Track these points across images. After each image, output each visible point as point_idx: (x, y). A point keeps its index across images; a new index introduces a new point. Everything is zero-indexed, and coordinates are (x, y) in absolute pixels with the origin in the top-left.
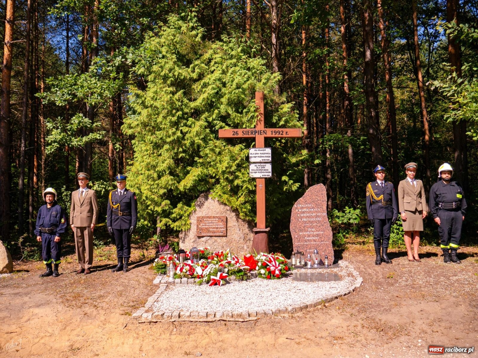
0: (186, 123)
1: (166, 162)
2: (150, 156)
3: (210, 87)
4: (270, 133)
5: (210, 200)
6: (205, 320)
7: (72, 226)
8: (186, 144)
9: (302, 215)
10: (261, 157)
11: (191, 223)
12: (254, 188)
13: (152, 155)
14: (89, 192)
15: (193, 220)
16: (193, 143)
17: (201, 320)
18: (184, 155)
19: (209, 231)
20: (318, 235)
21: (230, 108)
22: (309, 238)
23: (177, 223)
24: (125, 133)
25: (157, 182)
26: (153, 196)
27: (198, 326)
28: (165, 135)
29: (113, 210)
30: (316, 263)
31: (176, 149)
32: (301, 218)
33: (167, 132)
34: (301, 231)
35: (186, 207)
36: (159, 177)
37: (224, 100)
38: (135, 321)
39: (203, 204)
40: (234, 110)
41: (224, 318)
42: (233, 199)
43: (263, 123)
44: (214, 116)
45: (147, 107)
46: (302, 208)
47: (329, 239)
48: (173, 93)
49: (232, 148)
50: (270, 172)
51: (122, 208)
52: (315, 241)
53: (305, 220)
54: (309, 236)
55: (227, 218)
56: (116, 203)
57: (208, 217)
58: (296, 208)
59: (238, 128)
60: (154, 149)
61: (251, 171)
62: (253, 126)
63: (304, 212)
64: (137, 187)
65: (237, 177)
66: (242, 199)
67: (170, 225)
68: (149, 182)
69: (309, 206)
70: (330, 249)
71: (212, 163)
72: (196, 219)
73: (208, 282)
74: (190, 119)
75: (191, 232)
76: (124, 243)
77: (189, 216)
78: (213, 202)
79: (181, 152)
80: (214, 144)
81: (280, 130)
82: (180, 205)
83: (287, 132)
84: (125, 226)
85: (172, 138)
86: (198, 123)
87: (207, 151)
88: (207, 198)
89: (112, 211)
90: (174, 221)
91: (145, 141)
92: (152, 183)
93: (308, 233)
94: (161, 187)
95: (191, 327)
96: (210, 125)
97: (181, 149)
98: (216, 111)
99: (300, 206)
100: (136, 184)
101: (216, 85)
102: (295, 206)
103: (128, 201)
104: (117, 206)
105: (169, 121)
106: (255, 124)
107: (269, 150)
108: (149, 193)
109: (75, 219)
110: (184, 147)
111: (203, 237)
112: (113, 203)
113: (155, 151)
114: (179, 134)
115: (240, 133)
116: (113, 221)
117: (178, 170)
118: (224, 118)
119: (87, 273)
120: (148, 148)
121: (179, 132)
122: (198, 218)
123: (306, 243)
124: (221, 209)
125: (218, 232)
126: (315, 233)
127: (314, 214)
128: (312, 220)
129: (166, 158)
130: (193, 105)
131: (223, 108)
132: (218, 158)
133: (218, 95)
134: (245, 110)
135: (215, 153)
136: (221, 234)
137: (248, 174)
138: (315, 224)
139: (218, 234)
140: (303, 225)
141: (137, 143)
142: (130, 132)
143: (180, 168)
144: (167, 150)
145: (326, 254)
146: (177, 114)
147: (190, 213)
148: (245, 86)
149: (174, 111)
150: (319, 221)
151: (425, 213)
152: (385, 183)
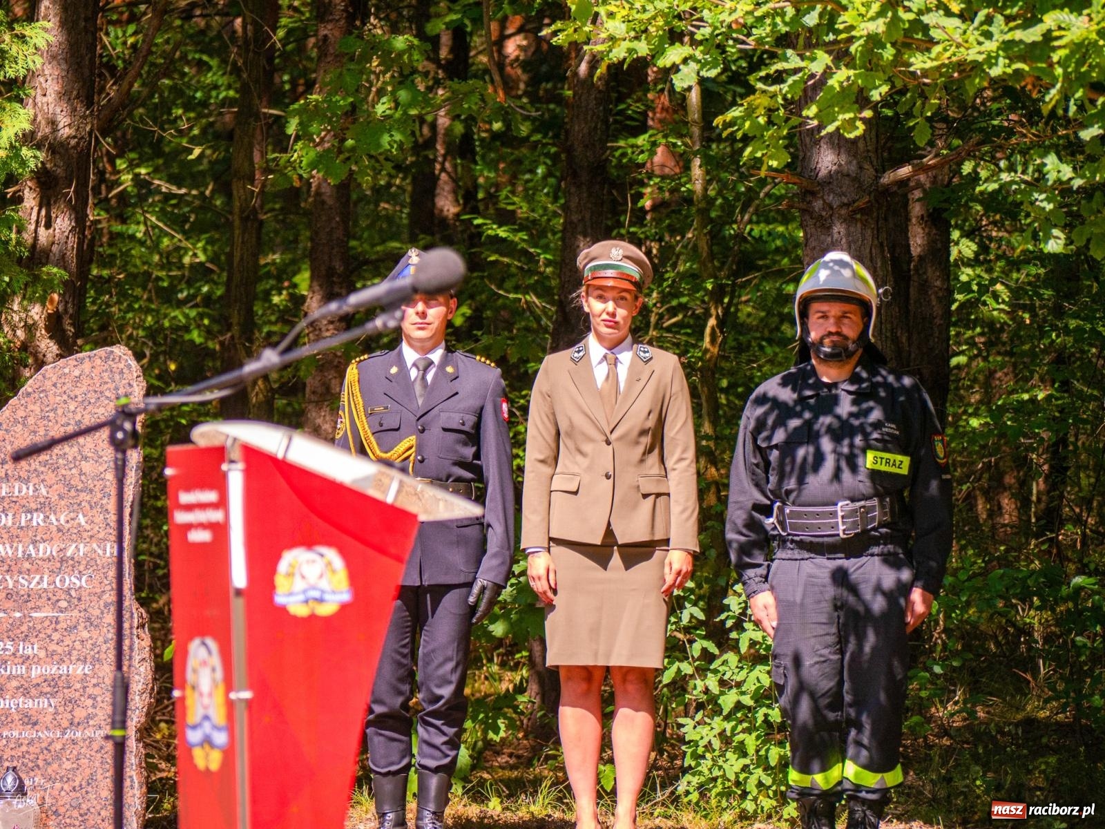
20: (55, 687)
52: (29, 721)
126: (36, 671)
127: (45, 550)
128: (26, 583)
138: (46, 612)
150: (74, 598)
151: (677, 560)
152: (444, 362)
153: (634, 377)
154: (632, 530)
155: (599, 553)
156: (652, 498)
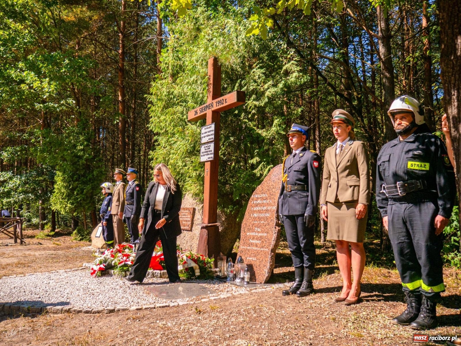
4: (215, 105)
9: (255, 209)
10: (208, 136)
20: (261, 238)
22: (253, 241)
32: (254, 212)
34: (249, 230)
43: (211, 94)
46: (257, 199)
47: (269, 245)
50: (212, 153)
51: (127, 198)
52: (256, 245)
53: (256, 215)
54: (253, 238)
55: (195, 210)
58: (252, 199)
61: (201, 154)
63: (257, 205)
69: (264, 195)
70: (267, 259)
81: (222, 98)
83: (225, 100)
84: (128, 215)
93: (254, 234)
99: (257, 196)
102: (253, 196)
107: (213, 127)
115: (199, 112)
123: (248, 248)
126: (260, 234)
127: (265, 208)
128: (262, 215)
138: (263, 222)
139: (186, 228)
140: (252, 223)
150: (267, 218)
152: (300, 153)
153: (344, 150)
154: (345, 197)
156: (353, 187)
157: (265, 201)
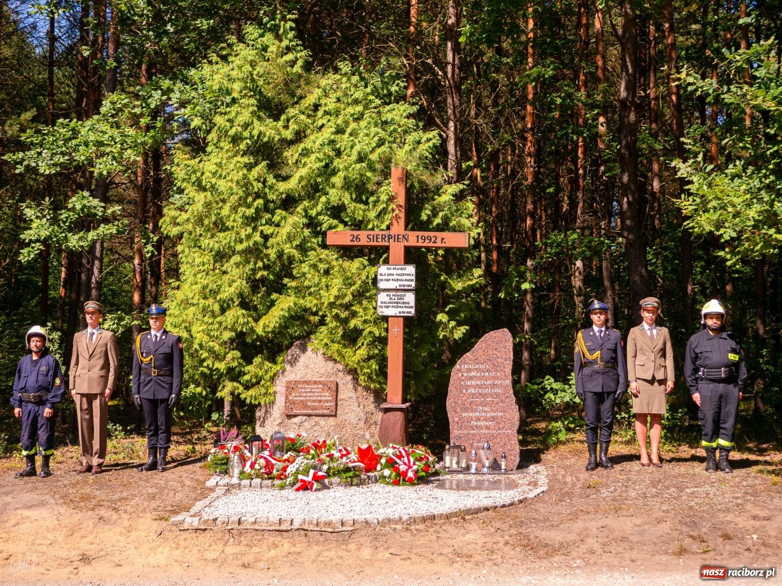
0: (270, 220)
1: (235, 285)
2: (207, 274)
3: (313, 157)
4: (414, 239)
5: (309, 353)
6: (277, 528)
7: (73, 392)
8: (269, 255)
9: (469, 383)
11: (275, 392)
12: (384, 334)
13: (211, 272)
14: (103, 335)
15: (280, 387)
16: (280, 255)
17: (271, 528)
18: (265, 273)
19: (306, 407)
20: (493, 418)
21: (346, 193)
22: (479, 423)
23: (252, 392)
24: (165, 232)
25: (218, 319)
26: (211, 344)
27: (266, 536)
28: (233, 238)
29: (143, 365)
30: (487, 465)
31: (252, 263)
32: (467, 387)
33: (238, 234)
34: (465, 410)
35: (267, 363)
36: (223, 311)
37: (337, 180)
38: (174, 528)
39: (296, 358)
40: (354, 197)
41: (306, 527)
42: (348, 352)
43: (402, 222)
44: (319, 208)
45: (205, 190)
46: (469, 371)
47: (512, 426)
48: (250, 167)
49: (346, 264)
50: (411, 307)
51: (158, 363)
52: (488, 428)
53: (473, 391)
54: (478, 419)
55: (337, 385)
56: (148, 354)
57: (304, 382)
58: (459, 370)
59: (359, 229)
60: (215, 262)
61: (379, 304)
62: (384, 227)
63: (471, 378)
64: (186, 327)
65: (354, 314)
66: (362, 352)
67: (239, 394)
68: (206, 319)
69: (482, 367)
70: (513, 442)
71: (312, 290)
72: (284, 385)
73: (293, 484)
74: (279, 211)
75: (275, 408)
76: (159, 423)
77: (273, 379)
78: (314, 355)
79: (260, 269)
80: (318, 255)
81: (432, 234)
82: (257, 360)
83: (443, 239)
84: (162, 394)
85: (245, 245)
86: (292, 219)
87: (305, 268)
88: (304, 349)
89: (140, 368)
90: (247, 387)
91: (200, 247)
92: (211, 321)
93: (477, 414)
94: (226, 328)
95: (256, 537)
96: (312, 224)
97: (260, 264)
98: (323, 199)
99: (466, 367)
100: (183, 321)
101: (325, 154)
102: (457, 366)
103: (168, 351)
104: (149, 359)
105: (240, 215)
106: (388, 223)
107: (411, 269)
108: (206, 338)
109: (78, 380)
110: (265, 260)
111: (295, 416)
112: (142, 354)
113: (218, 265)
114: (257, 238)
115: (363, 238)
116: (142, 386)
117: (256, 299)
118: (337, 211)
119: (97, 473)
120: (205, 260)
121: (258, 234)
122: (288, 382)
123: (472, 432)
124: (329, 369)
125: (322, 408)
127: (489, 382)
129: (236, 278)
130: (282, 186)
131: (335, 195)
132: (324, 280)
133: (328, 171)
134: (372, 199)
135: (319, 271)
136: (326, 412)
137: (375, 308)
138: (490, 399)
139: (320, 412)
140: (469, 400)
141: (187, 250)
142: (174, 231)
143: (259, 295)
144: (237, 265)
145: (506, 450)
146: (255, 204)
147: (275, 375)
148: (374, 157)
149: (250, 199)
150: (497, 395)
151: (670, 384)
152: (606, 331)
153: (658, 334)
154: (660, 376)
155: (651, 382)
157: (487, 374)
